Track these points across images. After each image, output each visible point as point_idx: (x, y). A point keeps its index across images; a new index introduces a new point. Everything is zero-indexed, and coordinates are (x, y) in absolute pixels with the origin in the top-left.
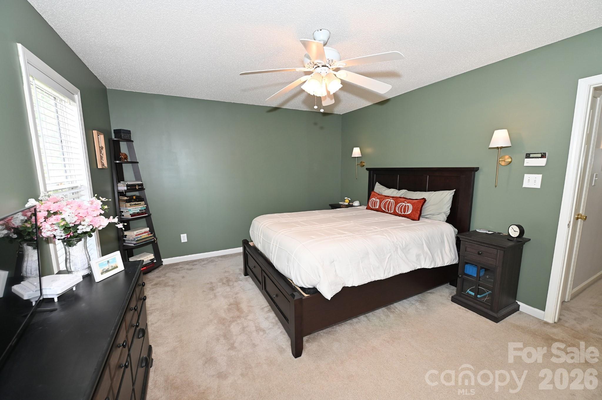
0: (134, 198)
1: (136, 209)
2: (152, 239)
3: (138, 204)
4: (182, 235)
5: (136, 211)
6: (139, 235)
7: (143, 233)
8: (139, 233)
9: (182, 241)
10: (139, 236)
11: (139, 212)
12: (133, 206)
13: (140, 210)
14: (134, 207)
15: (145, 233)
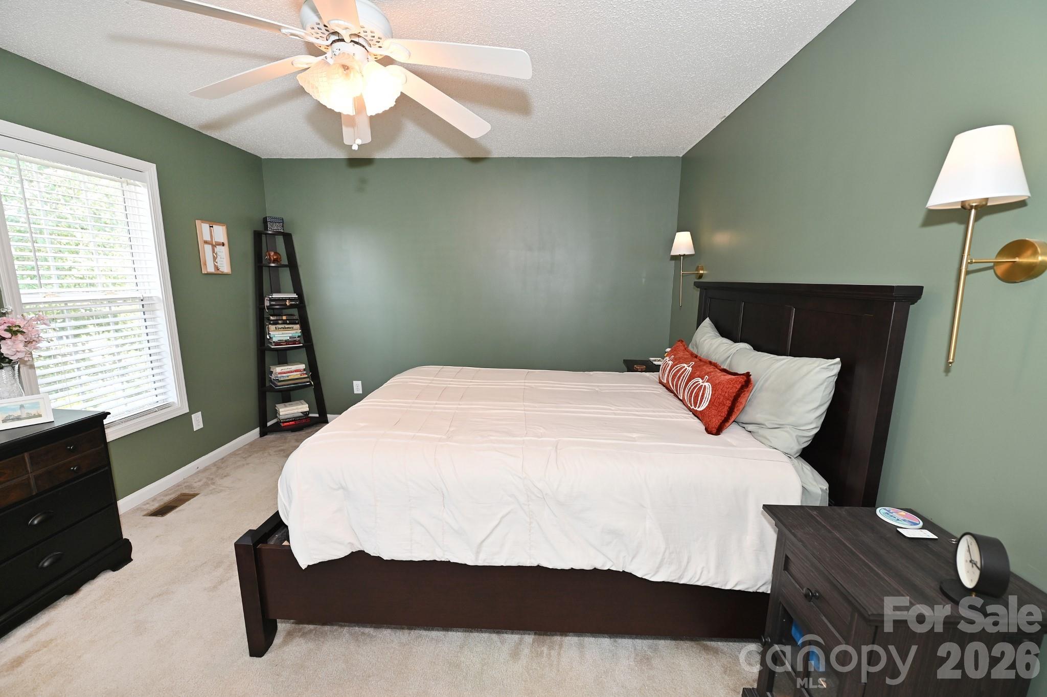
0: (283, 319)
1: (283, 335)
2: (308, 382)
3: (288, 328)
4: (355, 382)
5: (285, 339)
6: (285, 373)
7: (292, 372)
8: (288, 370)
9: (356, 392)
10: (284, 375)
11: (288, 340)
12: (280, 330)
13: (290, 337)
14: (281, 332)
15: (296, 371)
